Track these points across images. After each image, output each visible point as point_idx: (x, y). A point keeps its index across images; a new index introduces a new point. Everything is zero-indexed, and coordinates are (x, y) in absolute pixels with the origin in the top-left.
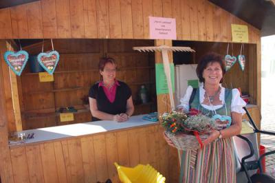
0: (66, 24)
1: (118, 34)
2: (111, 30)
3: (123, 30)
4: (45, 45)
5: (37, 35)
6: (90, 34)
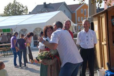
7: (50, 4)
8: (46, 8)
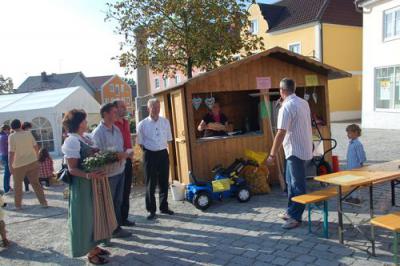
0: (218, 84)
1: (241, 88)
2: (239, 85)
3: (244, 86)
4: (208, 95)
5: (207, 91)
6: (229, 89)
7: (53, 75)
8: (48, 81)
